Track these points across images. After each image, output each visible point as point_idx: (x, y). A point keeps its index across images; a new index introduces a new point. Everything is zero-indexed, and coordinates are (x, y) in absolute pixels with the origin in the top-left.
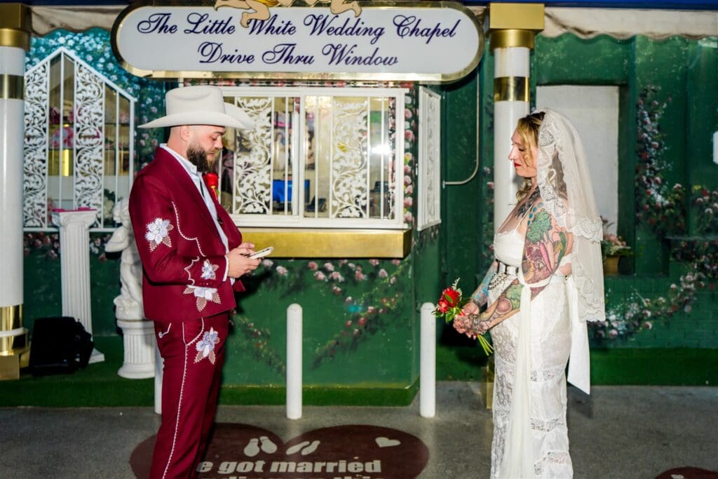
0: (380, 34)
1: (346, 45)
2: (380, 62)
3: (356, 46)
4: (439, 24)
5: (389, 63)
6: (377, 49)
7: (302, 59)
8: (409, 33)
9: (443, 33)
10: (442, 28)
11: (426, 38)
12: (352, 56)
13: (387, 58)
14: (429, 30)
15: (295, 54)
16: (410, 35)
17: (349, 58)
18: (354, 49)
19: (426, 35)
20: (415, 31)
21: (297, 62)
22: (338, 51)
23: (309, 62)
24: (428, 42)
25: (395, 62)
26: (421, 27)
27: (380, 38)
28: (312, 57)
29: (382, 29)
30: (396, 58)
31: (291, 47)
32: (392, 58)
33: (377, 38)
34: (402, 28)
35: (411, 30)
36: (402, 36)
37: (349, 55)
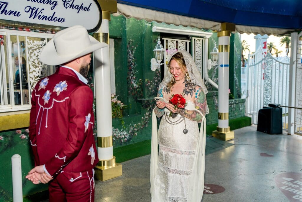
0: (55, 5)
1: (38, 8)
2: (57, 20)
3: (43, 9)
4: (82, 4)
5: (61, 21)
6: (55, 13)
7: (13, 13)
8: (69, 7)
9: (84, 9)
10: (84, 6)
11: (77, 10)
12: (42, 15)
13: (60, 18)
14: (78, 6)
15: (8, 9)
16: (70, 8)
17: (40, 16)
18: (42, 11)
19: (77, 8)
20: (72, 6)
21: (9, 14)
22: (34, 11)
23: (17, 15)
24: (78, 13)
25: (63, 21)
26: (75, 4)
27: (56, 6)
28: (19, 13)
29: (56, 2)
30: (64, 19)
31: (5, 5)
32: (62, 19)
33: (54, 7)
34: (66, 3)
35: (70, 5)
36: (66, 7)
37: (40, 14)
